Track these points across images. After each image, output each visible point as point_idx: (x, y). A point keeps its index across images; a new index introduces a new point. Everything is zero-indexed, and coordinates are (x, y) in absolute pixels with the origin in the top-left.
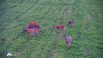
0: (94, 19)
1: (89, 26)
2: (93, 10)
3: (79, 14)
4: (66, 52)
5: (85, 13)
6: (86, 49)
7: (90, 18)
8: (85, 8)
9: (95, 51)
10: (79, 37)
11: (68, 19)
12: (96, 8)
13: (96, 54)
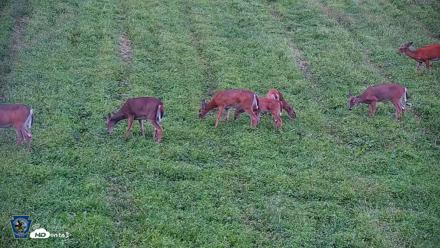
0: (146, 53)
1: (126, 86)
2: (139, 17)
3: (78, 34)
4: (25, 200)
5: (104, 31)
6: (114, 182)
7: (128, 49)
8: (104, 9)
9: (150, 188)
10: (84, 130)
11: (34, 53)
12: (152, 10)
13: (152, 200)
